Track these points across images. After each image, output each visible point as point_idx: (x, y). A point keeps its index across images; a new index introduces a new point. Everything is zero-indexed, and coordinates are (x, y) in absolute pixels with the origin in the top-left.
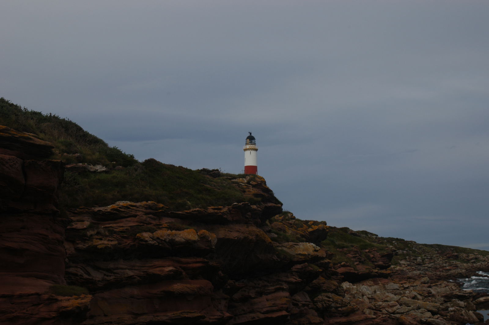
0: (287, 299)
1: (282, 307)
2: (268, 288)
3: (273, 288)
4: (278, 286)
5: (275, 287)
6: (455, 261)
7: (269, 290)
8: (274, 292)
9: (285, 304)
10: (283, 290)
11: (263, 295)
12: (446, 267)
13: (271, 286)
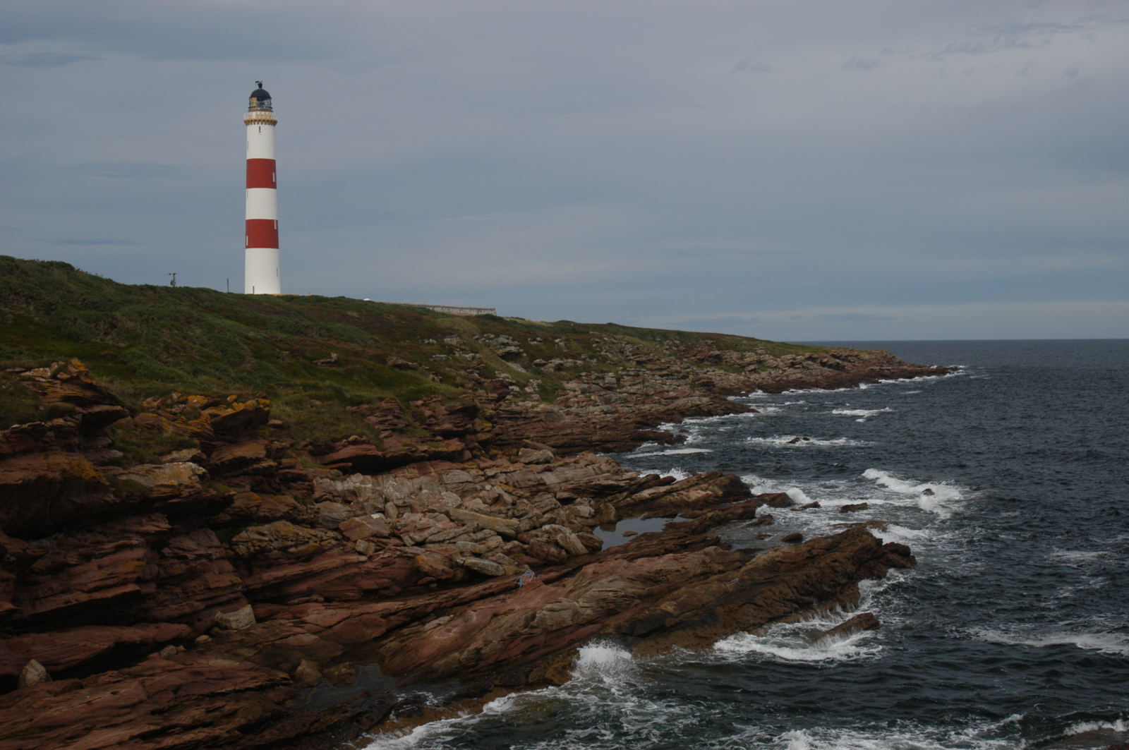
0: (137, 563)
1: (126, 579)
2: (104, 547)
3: (111, 545)
4: (122, 542)
5: (116, 543)
6: (713, 368)
7: (103, 549)
8: (114, 553)
9: (134, 572)
10: (132, 547)
11: (93, 560)
12: (668, 392)
13: (109, 542)
